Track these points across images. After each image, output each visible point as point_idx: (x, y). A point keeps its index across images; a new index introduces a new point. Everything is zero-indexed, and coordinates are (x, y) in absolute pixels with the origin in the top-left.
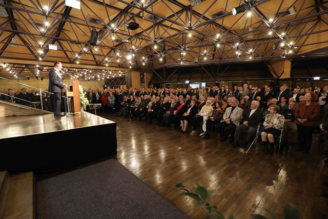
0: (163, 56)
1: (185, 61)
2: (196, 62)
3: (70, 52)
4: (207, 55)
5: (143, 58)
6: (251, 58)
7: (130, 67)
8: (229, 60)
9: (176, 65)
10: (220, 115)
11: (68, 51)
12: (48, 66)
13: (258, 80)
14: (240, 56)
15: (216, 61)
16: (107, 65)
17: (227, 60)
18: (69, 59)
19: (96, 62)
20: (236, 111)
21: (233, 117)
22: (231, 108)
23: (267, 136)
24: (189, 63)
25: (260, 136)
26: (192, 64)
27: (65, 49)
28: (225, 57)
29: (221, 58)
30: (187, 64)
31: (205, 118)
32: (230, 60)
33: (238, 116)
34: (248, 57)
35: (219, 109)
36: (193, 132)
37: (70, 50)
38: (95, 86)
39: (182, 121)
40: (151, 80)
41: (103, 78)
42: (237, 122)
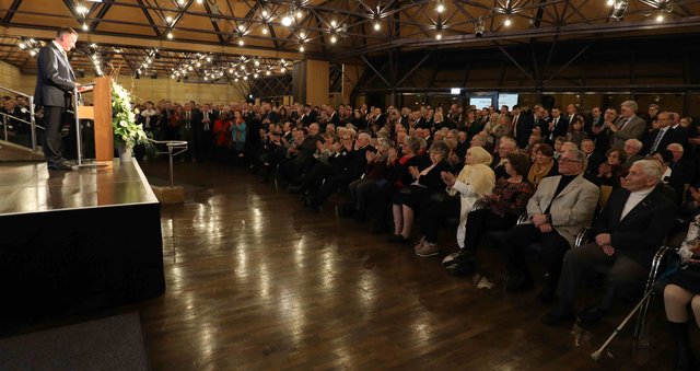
0: (383, 16)
1: (450, 31)
2: (479, 35)
3: (154, 9)
4: (515, 11)
5: (334, 24)
6: (660, 19)
7: (302, 49)
8: (587, 27)
9: (425, 42)
10: (519, 201)
11: (151, 7)
12: (123, 46)
13: (686, 90)
14: (620, 12)
15: (546, 32)
16: (241, 43)
17: (578, 26)
18: (156, 29)
19: (220, 37)
20: (574, 192)
21: (560, 211)
22: (559, 178)
23: (688, 306)
24: (460, 37)
25: (659, 298)
26: (470, 39)
27: (146, 4)
28: (576, 17)
29: (559, 22)
30: (457, 39)
31: (467, 205)
32: (588, 29)
33: (580, 209)
34: (653, 17)
35: (516, 180)
36: (426, 245)
37: (154, 5)
38: (227, 95)
39: (395, 208)
40: (358, 84)
41: (245, 78)
42: (573, 231)
